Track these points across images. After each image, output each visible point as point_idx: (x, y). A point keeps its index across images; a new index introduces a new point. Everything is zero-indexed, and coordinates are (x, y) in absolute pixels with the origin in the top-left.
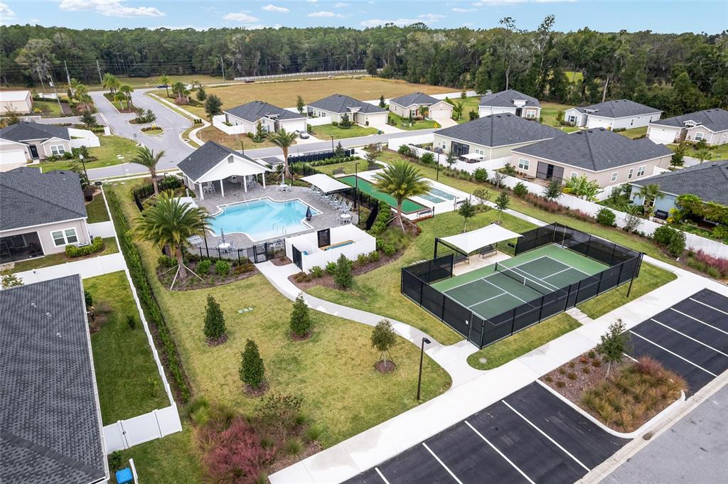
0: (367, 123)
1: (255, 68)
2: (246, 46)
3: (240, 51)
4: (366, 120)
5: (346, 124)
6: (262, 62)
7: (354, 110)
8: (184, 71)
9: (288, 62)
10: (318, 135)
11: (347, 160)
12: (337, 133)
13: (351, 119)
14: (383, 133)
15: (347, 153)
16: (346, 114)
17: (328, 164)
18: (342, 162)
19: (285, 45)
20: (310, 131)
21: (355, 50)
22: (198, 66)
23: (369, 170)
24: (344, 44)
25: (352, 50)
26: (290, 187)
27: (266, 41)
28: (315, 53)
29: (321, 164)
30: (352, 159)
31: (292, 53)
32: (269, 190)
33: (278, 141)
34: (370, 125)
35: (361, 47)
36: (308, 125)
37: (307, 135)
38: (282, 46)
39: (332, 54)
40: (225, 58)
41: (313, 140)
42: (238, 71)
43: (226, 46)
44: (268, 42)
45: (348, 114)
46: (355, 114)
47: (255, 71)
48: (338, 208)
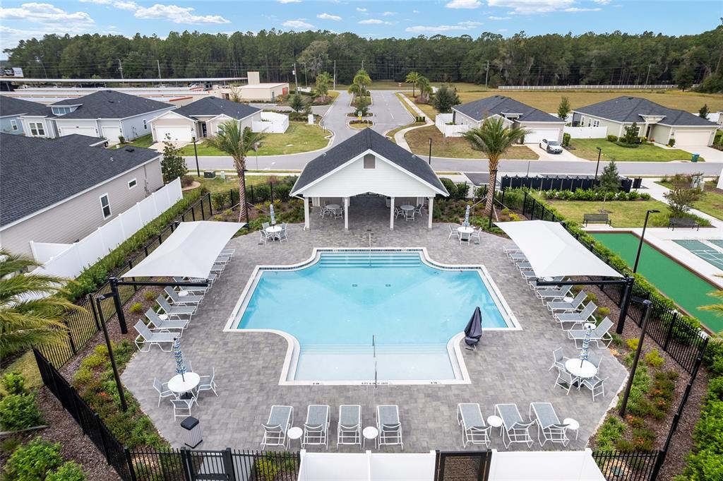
0: (672, 142)
1: (525, 75)
2: (520, 51)
3: (511, 56)
4: (670, 137)
5: (631, 140)
6: (534, 70)
7: (650, 120)
8: (449, 78)
9: (567, 72)
10: (578, 150)
11: (622, 198)
12: (614, 152)
13: (642, 133)
14: (703, 160)
15: (625, 185)
16: (635, 125)
17: (580, 199)
18: (610, 199)
19: (566, 51)
20: (567, 145)
21: (664, 59)
22: (464, 74)
23: (671, 225)
24: (649, 52)
25: (659, 58)
26: (479, 233)
27: (545, 46)
28: (604, 62)
29: (567, 198)
30: (633, 198)
31: (575, 61)
32: (437, 232)
33: (480, 140)
34: (676, 146)
35: (673, 55)
36: (565, 134)
37: (559, 148)
38: (563, 53)
39: (628, 64)
40: (493, 64)
41: (567, 156)
42: (504, 78)
43: (497, 51)
44: (547, 47)
45: (639, 124)
46: (652, 127)
47: (524, 80)
48: (567, 325)
